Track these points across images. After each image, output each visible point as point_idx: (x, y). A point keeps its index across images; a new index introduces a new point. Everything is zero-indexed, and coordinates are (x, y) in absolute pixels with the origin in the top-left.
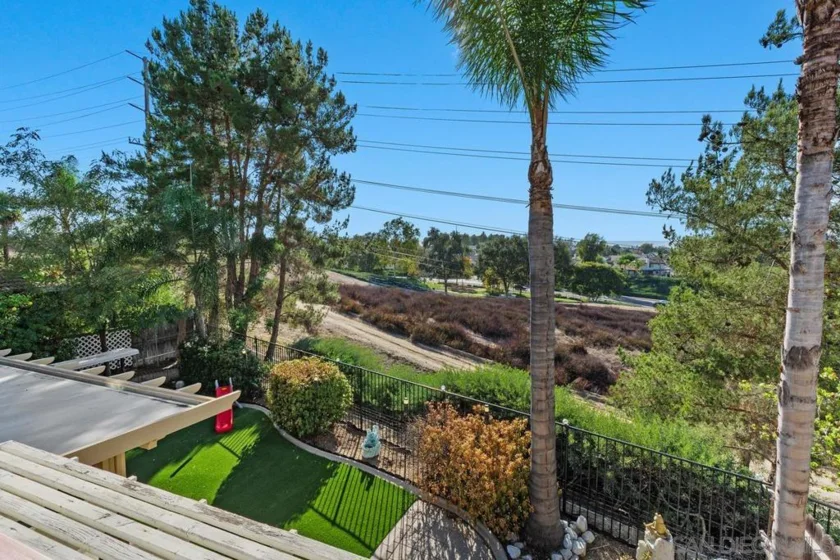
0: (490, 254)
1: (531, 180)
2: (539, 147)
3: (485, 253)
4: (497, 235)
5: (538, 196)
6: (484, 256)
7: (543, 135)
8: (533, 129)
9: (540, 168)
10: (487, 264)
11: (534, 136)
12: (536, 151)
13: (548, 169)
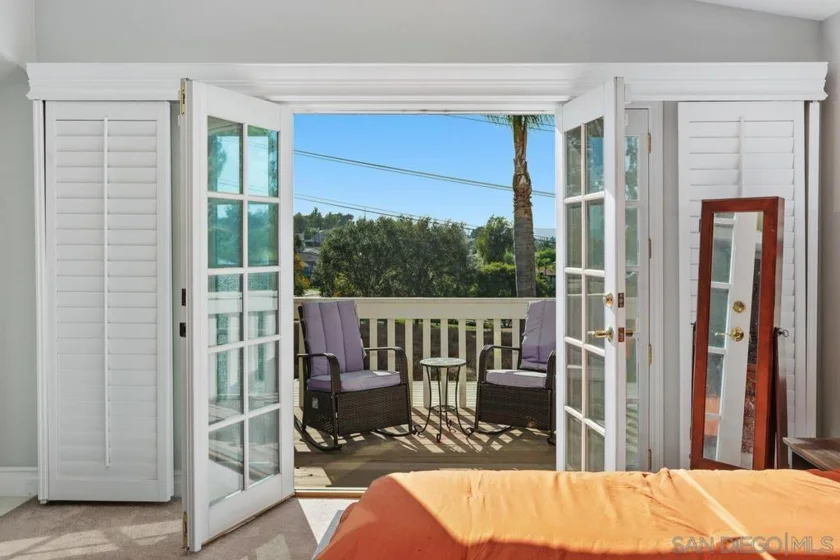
0: (341, 248)
1: (515, 190)
2: (521, 163)
3: (336, 248)
4: (340, 215)
5: (522, 203)
6: (332, 253)
7: (523, 152)
8: (516, 147)
9: (523, 180)
10: (337, 267)
11: (517, 153)
12: (519, 165)
13: (528, 180)
